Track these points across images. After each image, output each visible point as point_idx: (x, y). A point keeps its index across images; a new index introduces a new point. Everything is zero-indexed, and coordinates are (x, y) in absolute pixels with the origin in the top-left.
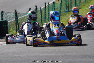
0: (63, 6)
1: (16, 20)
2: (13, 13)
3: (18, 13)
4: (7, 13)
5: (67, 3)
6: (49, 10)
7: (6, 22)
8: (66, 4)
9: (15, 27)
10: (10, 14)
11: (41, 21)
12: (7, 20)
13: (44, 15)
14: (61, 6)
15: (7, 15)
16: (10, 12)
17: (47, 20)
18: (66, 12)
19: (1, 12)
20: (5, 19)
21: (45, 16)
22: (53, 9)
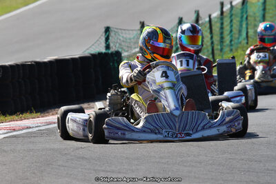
4: (120, 31)
6: (231, 21)
10: (129, 34)
11: (210, 50)
12: (120, 50)
13: (219, 35)
14: (264, 9)
15: (121, 38)
16: (129, 29)
17: (226, 49)
19: (104, 30)
20: (113, 49)
21: (222, 38)
22: (242, 17)
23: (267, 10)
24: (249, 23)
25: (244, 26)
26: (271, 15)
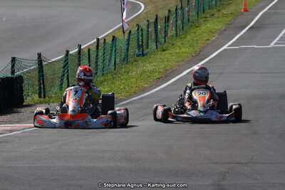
0: (132, 44)
1: (39, 74)
2: (34, 60)
4: (23, 60)
5: (140, 38)
6: (104, 53)
8: (138, 41)
10: (29, 63)
12: (22, 75)
13: (95, 64)
14: (128, 44)
15: (23, 65)
18: (138, 56)
19: (11, 60)
20: (17, 73)
21: (97, 66)
22: (112, 51)
24: (117, 54)
25: (113, 57)
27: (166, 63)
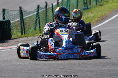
0: (80, 2)
1: (20, 20)
2: (17, 11)
3: (24, 10)
4: (10, 11)
7: (9, 22)
9: (20, 28)
10: (14, 12)
12: (10, 20)
14: (78, 2)
15: (10, 14)
16: (14, 10)
18: (84, 9)
19: (2, 10)
20: (7, 19)
22: (67, 5)
23: (79, 2)
24: (71, 8)
26: (81, 5)
27: (102, 12)
